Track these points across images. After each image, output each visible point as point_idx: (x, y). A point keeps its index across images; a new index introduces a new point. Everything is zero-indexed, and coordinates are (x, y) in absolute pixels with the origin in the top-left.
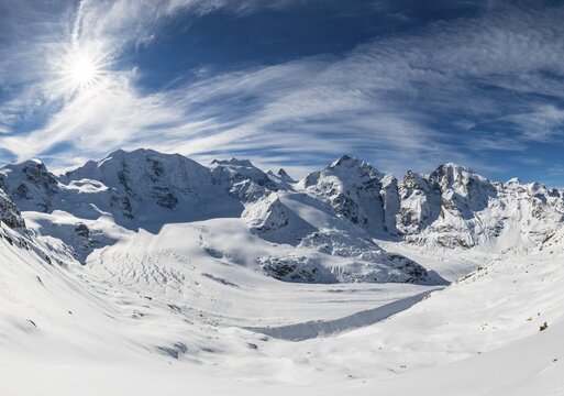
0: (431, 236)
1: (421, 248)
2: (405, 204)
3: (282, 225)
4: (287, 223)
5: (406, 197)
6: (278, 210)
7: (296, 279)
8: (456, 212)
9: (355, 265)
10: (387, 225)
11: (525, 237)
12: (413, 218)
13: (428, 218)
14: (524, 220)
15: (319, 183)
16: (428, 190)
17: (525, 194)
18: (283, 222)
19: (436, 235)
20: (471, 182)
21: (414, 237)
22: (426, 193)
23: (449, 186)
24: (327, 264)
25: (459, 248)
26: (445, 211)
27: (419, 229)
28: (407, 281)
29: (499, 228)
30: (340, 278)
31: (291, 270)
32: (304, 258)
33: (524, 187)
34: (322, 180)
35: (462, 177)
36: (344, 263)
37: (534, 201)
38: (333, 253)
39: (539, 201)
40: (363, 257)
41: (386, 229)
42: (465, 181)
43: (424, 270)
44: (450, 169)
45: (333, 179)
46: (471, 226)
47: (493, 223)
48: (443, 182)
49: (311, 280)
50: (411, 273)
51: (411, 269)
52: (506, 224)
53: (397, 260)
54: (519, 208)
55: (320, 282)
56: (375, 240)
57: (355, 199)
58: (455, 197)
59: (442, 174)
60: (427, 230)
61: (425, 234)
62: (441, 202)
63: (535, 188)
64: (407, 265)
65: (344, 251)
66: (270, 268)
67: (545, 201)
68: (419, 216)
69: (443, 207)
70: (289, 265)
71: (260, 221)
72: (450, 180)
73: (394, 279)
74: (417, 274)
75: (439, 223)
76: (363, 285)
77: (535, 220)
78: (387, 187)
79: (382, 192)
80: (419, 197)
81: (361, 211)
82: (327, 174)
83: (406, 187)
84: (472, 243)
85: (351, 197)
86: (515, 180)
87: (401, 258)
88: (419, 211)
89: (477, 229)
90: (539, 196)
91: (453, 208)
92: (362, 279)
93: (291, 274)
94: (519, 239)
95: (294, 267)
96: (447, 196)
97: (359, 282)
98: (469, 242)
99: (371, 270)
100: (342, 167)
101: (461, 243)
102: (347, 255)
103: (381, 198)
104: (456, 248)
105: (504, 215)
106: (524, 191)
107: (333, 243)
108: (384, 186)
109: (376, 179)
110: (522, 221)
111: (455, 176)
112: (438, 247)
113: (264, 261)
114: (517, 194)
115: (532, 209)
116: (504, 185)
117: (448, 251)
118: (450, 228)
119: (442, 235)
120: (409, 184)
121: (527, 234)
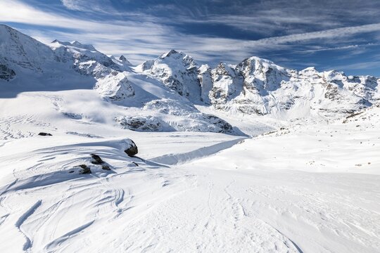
0: (234, 105)
1: (227, 113)
2: (216, 85)
3: (130, 95)
4: (134, 94)
5: (217, 80)
6: (126, 85)
7: (145, 129)
8: (255, 91)
9: (186, 121)
10: (203, 97)
11: (314, 113)
12: (222, 94)
13: (232, 94)
14: (316, 99)
15: (154, 68)
16: (234, 76)
17: (321, 80)
18: (131, 93)
19: (238, 105)
20: (270, 70)
21: (222, 106)
22: (233, 78)
23: (251, 73)
24: (166, 120)
25: (255, 115)
26: (246, 90)
27: (226, 101)
28: (220, 132)
29: (289, 105)
30: (176, 128)
31: (141, 124)
32: (150, 117)
33: (321, 74)
34: (157, 66)
35: (262, 67)
36: (178, 119)
37: (330, 86)
38: (170, 113)
39: (334, 85)
40: (191, 116)
41: (202, 100)
42: (265, 70)
43: (231, 126)
44: (253, 61)
45: (164, 66)
46: (266, 101)
47: (285, 100)
48: (246, 70)
49: (156, 130)
50: (222, 127)
51: (222, 125)
52: (297, 102)
53: (212, 119)
54: (312, 90)
55: (162, 131)
56: (195, 106)
57: (181, 80)
58: (255, 81)
59: (246, 64)
60: (231, 102)
61: (230, 104)
62: (244, 84)
63: (332, 75)
64: (220, 122)
65: (177, 112)
66: (126, 124)
67: (341, 85)
68: (226, 93)
69: (245, 88)
70: (141, 121)
71: (112, 92)
72: (252, 69)
73: (211, 130)
74: (226, 128)
75: (241, 97)
76: (191, 133)
77: (328, 101)
78: (204, 74)
79: (199, 76)
80: (227, 80)
81: (184, 88)
82: (159, 63)
83: (217, 73)
84: (265, 112)
85: (177, 79)
86: (312, 68)
87: (216, 118)
88: (227, 89)
89: (271, 103)
90: (335, 81)
91: (253, 88)
92: (190, 129)
93: (142, 127)
94: (308, 113)
95: (144, 122)
96: (249, 80)
97: (189, 131)
98: (263, 110)
99: (197, 124)
100: (171, 58)
101: (257, 111)
102: (180, 115)
103: (199, 80)
104: (253, 114)
105: (295, 95)
106: (320, 77)
107: (170, 108)
108: (202, 72)
109: (195, 68)
110: (314, 100)
111: (257, 66)
112: (239, 113)
113: (120, 119)
114: (311, 79)
115: (326, 91)
116: (300, 73)
117: (246, 116)
118: (250, 101)
119: (242, 105)
120: (220, 72)
121: (317, 110)
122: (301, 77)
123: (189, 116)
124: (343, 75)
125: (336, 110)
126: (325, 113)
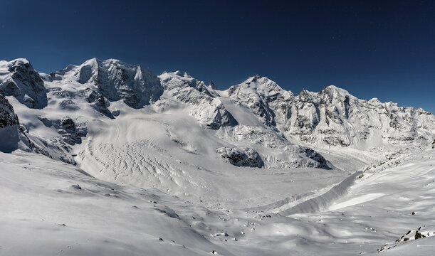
0: (319, 136)
2: (300, 112)
3: (226, 123)
5: (301, 108)
6: (221, 112)
7: (245, 164)
8: (337, 120)
9: (284, 155)
11: (385, 141)
12: (306, 123)
13: (316, 123)
14: (385, 128)
15: (240, 93)
17: (384, 110)
19: (323, 136)
20: (347, 100)
21: (308, 136)
22: (316, 106)
23: (331, 102)
24: (264, 154)
26: (329, 119)
27: (311, 131)
29: (365, 135)
30: (275, 163)
31: (241, 158)
32: (248, 149)
33: (383, 105)
34: (242, 91)
35: (340, 96)
36: (275, 153)
37: (392, 115)
38: (266, 144)
39: (394, 115)
40: (288, 150)
42: (342, 99)
44: (332, 90)
46: (348, 131)
47: (362, 130)
48: (327, 99)
49: (255, 165)
51: (318, 158)
52: (372, 131)
53: (309, 152)
54: (380, 120)
58: (336, 110)
59: (326, 93)
60: (316, 132)
61: (315, 134)
62: (326, 113)
63: (391, 106)
65: (274, 144)
66: (227, 156)
68: (311, 122)
69: (328, 117)
70: (241, 154)
72: (332, 97)
75: (325, 127)
77: (392, 129)
79: (283, 103)
80: (311, 108)
83: (301, 100)
84: (348, 143)
86: (376, 99)
87: (312, 150)
88: (311, 118)
89: (351, 132)
90: (394, 112)
91: (335, 117)
92: (290, 165)
93: (242, 160)
94: (381, 142)
95: (244, 155)
96: (331, 109)
98: (346, 142)
99: (296, 159)
101: (342, 142)
102: (276, 147)
103: (283, 107)
104: (338, 146)
105: (369, 125)
106: (383, 107)
107: (265, 139)
108: (286, 99)
109: (279, 94)
110: (383, 130)
111: (335, 95)
112: (325, 144)
113: (221, 151)
114: (378, 110)
115: (390, 121)
116: (369, 102)
117: (332, 147)
118: (334, 131)
119: (327, 136)
120: (303, 99)
121: (387, 139)
122: (370, 107)
123: (286, 148)
124: (398, 106)
125: (399, 138)
126: (393, 142)
